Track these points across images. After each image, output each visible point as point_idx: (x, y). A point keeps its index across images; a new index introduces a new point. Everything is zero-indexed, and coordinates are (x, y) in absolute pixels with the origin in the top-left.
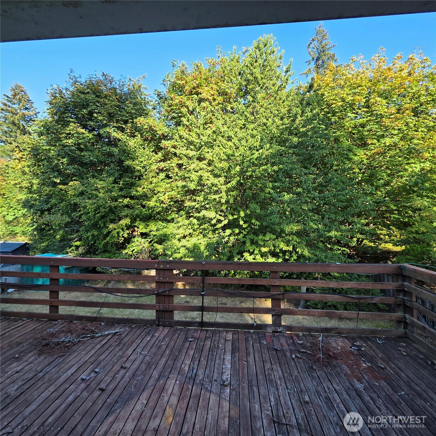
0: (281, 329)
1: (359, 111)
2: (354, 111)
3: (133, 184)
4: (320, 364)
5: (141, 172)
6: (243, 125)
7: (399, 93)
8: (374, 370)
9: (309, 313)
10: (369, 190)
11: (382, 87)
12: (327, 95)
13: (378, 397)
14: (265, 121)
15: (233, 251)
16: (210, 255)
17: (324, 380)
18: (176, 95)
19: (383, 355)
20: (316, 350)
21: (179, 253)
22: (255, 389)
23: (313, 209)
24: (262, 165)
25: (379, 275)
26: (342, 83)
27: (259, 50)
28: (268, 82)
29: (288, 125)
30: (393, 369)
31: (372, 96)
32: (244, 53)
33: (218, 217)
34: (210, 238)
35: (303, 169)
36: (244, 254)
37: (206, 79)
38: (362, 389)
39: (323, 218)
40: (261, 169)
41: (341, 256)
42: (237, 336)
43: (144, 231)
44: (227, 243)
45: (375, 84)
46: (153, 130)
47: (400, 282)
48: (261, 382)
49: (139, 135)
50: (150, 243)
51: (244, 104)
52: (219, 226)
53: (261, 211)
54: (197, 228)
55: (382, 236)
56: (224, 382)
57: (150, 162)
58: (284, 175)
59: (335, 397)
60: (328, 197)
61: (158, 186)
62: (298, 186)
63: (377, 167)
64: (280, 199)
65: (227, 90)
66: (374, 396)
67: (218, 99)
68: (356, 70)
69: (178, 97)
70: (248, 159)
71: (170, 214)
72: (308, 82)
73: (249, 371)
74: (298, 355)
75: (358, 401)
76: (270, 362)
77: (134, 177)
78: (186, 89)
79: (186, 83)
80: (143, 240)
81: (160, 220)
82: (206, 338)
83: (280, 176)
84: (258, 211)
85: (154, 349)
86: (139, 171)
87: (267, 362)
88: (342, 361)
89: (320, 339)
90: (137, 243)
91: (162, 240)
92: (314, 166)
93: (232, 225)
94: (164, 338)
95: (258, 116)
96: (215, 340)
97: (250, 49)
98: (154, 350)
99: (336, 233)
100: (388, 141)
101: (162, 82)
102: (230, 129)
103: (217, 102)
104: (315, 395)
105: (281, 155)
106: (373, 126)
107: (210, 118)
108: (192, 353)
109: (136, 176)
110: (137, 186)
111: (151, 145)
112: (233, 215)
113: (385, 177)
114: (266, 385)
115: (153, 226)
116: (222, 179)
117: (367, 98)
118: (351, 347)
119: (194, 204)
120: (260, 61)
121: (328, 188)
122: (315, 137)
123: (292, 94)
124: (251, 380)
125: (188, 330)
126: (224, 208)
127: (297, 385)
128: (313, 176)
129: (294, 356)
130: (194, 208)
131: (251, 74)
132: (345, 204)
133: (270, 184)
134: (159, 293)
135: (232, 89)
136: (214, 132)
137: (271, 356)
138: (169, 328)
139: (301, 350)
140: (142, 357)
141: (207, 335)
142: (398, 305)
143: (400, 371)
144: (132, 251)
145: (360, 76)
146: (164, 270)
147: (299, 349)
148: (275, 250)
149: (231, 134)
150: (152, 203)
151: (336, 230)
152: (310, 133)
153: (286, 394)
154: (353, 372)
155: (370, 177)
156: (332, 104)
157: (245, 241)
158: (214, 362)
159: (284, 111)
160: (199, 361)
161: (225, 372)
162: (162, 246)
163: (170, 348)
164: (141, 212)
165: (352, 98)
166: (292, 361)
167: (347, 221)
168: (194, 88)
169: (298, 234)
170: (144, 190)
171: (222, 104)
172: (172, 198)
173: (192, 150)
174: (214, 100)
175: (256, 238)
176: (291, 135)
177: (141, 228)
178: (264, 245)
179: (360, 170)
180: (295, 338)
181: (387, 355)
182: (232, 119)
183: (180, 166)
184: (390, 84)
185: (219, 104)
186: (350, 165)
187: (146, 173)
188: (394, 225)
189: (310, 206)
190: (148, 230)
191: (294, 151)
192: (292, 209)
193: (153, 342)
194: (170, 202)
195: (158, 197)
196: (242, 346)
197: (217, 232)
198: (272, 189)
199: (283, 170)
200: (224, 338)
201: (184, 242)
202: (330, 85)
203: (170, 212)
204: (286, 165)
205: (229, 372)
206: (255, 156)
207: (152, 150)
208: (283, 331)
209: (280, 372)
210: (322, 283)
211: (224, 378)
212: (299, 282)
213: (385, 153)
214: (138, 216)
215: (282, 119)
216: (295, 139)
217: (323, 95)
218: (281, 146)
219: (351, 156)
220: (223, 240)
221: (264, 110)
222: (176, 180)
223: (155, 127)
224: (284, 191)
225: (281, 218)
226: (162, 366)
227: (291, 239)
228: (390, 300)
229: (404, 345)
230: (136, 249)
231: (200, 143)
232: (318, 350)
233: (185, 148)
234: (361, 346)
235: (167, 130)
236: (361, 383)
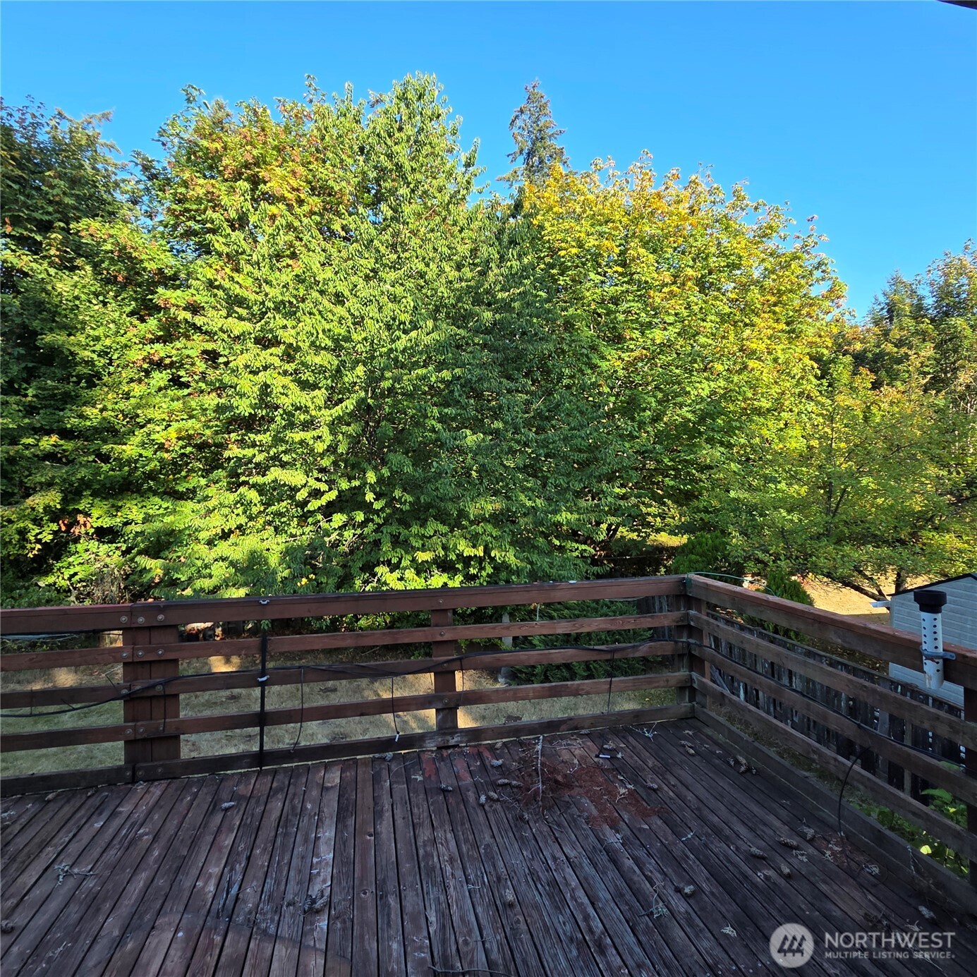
0: (456, 739)
1: (609, 270)
2: (600, 270)
3: (71, 397)
4: (539, 807)
5: (93, 365)
6: (371, 271)
7: (676, 245)
8: (640, 799)
9: (515, 694)
10: (627, 430)
11: (647, 229)
12: (549, 229)
13: (649, 855)
14: (421, 266)
15: (350, 563)
16: (295, 577)
17: (546, 842)
18: (198, 175)
19: (656, 763)
20: (530, 775)
21: (210, 576)
22: (393, 901)
23: (525, 466)
24: (415, 365)
25: (646, 599)
26: (578, 210)
27: (407, 106)
28: (429, 181)
29: (472, 283)
30: (672, 787)
31: (632, 244)
32: (372, 106)
33: (312, 482)
34: (292, 536)
35: (505, 381)
36: (376, 569)
37: (279, 149)
38: (618, 846)
39: (544, 485)
40: (414, 374)
41: (578, 562)
42: (353, 773)
43: (106, 522)
44: (335, 545)
45: (635, 221)
46: (130, 258)
47: (683, 611)
48: (408, 880)
49: (88, 268)
50: (124, 553)
51: (374, 223)
52: (314, 505)
53: (416, 470)
54: (260, 512)
55: (650, 519)
56: (314, 901)
57: (123, 340)
58: (464, 392)
59: (567, 876)
60: (554, 442)
61: (148, 405)
62: (496, 417)
63: (641, 385)
64: (457, 443)
65: (331, 183)
66: (641, 853)
67: (311, 201)
68: (602, 186)
69: (201, 181)
70: (385, 350)
71: (185, 477)
72: (512, 196)
73: (378, 859)
74: (492, 794)
75: (612, 873)
76: (429, 825)
77: (74, 379)
78: (224, 163)
79: (225, 148)
80: (104, 548)
81: (155, 493)
82: (271, 794)
83: (456, 394)
84: (408, 469)
85: (113, 852)
86: (90, 363)
87: (421, 825)
88: (581, 791)
89: (539, 747)
90: (86, 556)
91: (161, 544)
92: (526, 376)
93: (347, 502)
94: (150, 812)
95: (407, 254)
96: (294, 795)
97: (386, 98)
98: (112, 855)
99: (569, 516)
100: (658, 335)
101: (156, 136)
102: (341, 275)
103: (306, 208)
104: (527, 881)
105: (458, 347)
106: (632, 304)
107: (291, 245)
108: (229, 842)
109: (80, 377)
110: (85, 404)
111: (124, 295)
112: (350, 479)
113: (654, 404)
114: (419, 886)
115: (135, 509)
116: (320, 395)
117: (622, 248)
118: (597, 756)
119: (249, 452)
120: (409, 130)
121: (553, 422)
122: (528, 315)
123: (480, 216)
124: (384, 881)
125: (222, 780)
126: (326, 462)
127: (490, 869)
128: (525, 397)
129: (483, 798)
130: (250, 461)
131: (388, 156)
132: (585, 455)
133: (435, 410)
134: (135, 692)
135: (344, 184)
136: (299, 279)
137: (432, 808)
138: (164, 783)
139: (500, 781)
140: (71, 883)
141: (275, 785)
142: (679, 655)
143: (683, 790)
144: (70, 579)
145: (610, 201)
146: (150, 628)
147: (493, 779)
148: (446, 555)
149: (343, 288)
150: (130, 449)
151: (570, 510)
152: (516, 305)
153: (464, 896)
154: (600, 811)
155: (628, 403)
156: (559, 250)
157: (380, 540)
158: (290, 853)
159: (464, 250)
160: (249, 858)
161: (319, 873)
162: (160, 562)
163: (163, 841)
164: (97, 474)
165: (596, 243)
166: (479, 812)
167: (589, 492)
168: (247, 166)
169: (496, 519)
170: (105, 414)
171: (321, 215)
172: (190, 437)
173: (241, 318)
174: (301, 202)
175: (404, 532)
176: (479, 305)
177: (99, 516)
178: (423, 545)
179: (612, 389)
180: (487, 754)
181: (662, 759)
182: (344, 254)
183: (211, 356)
184: (660, 224)
185: (312, 213)
186: (594, 380)
187: (112, 369)
188: (669, 497)
189: (520, 461)
190: (118, 520)
191: (485, 340)
192: (483, 465)
193: (111, 831)
194: (182, 447)
195: (149, 435)
196: (365, 797)
197: (310, 520)
198: (440, 420)
199: (463, 381)
200: (318, 784)
201: (223, 548)
202: (555, 210)
203: (183, 473)
204: (469, 370)
205: (326, 872)
206: (401, 344)
207: (128, 309)
208: (461, 742)
209: (453, 844)
210: (542, 626)
211: (314, 891)
212: (494, 628)
213: (653, 359)
214: (85, 484)
215: (459, 267)
216: (488, 315)
217: (541, 227)
218: (458, 328)
219: (596, 361)
220: (327, 539)
221: (418, 241)
222: (202, 392)
223: (136, 249)
224: (466, 428)
225: (459, 485)
226: (134, 897)
227: (480, 530)
228: (666, 648)
229: (691, 733)
230: (82, 572)
231: (263, 303)
232: (534, 774)
233: (224, 312)
234: (615, 751)
235: (172, 262)
236: (617, 832)
